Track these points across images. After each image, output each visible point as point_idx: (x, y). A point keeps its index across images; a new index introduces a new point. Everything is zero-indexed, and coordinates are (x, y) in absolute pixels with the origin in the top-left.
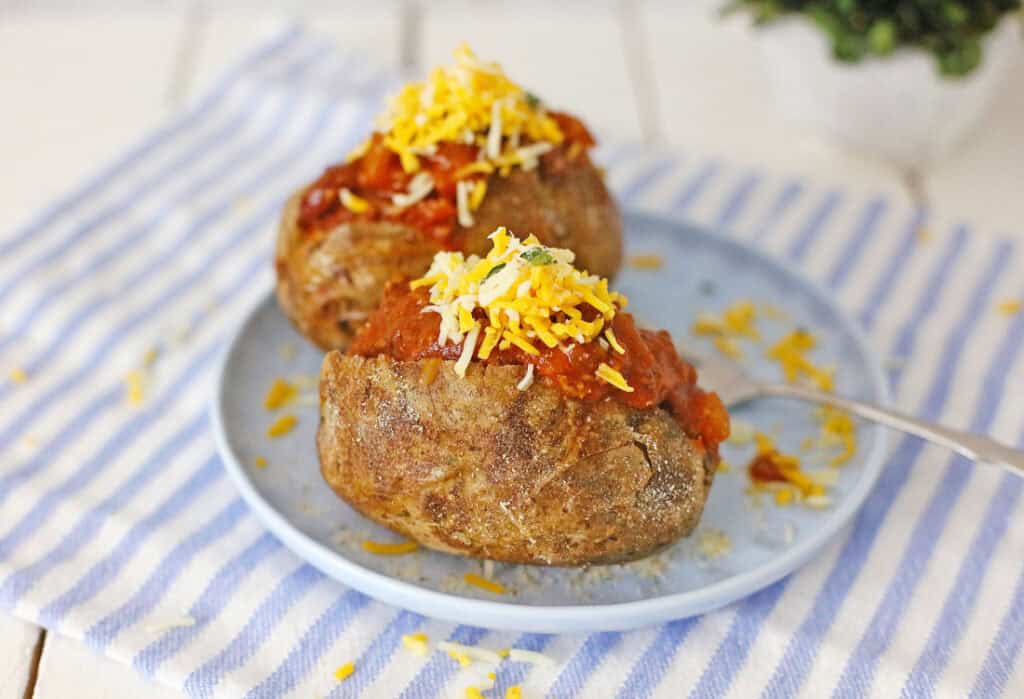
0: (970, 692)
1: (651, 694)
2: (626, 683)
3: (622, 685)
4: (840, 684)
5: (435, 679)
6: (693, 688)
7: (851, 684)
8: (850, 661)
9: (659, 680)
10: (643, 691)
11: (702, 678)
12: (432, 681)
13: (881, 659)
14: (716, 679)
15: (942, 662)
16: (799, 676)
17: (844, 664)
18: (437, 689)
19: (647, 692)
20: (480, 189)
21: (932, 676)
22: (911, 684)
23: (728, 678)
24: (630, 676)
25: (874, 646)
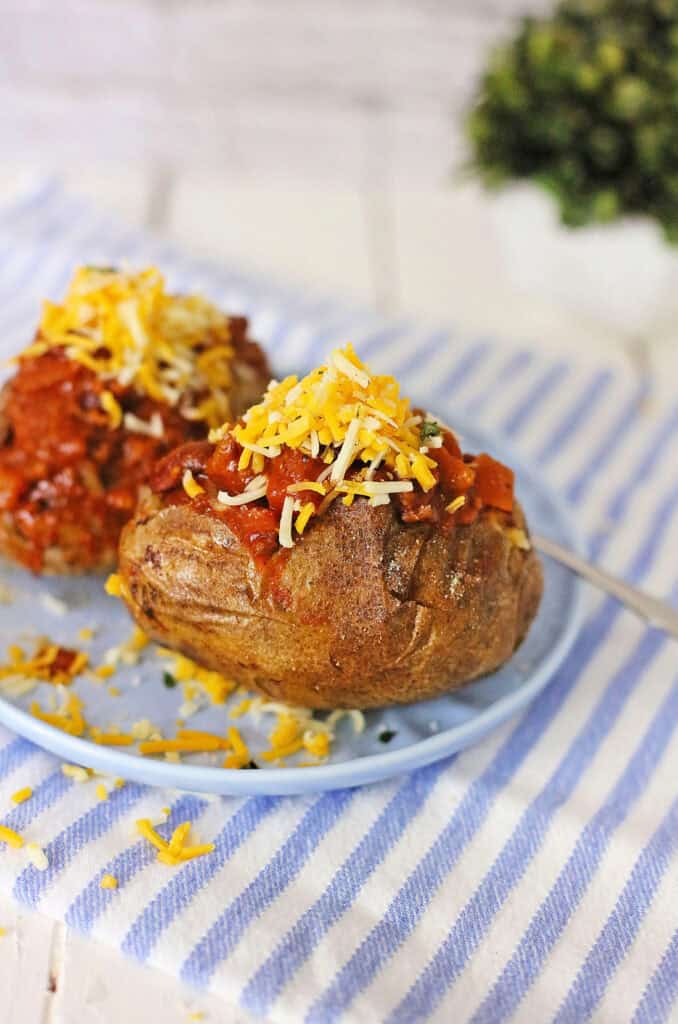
0: (644, 846)
1: (323, 838)
2: (298, 827)
3: (295, 829)
4: (514, 835)
5: (110, 813)
6: (367, 832)
7: (526, 834)
8: (527, 812)
9: (332, 825)
10: (316, 836)
11: (376, 824)
12: (107, 816)
13: (559, 811)
14: (391, 825)
15: (620, 817)
16: (473, 826)
17: (521, 814)
18: (111, 823)
19: (320, 837)
20: (308, 511)
21: (608, 830)
22: (586, 836)
23: (403, 824)
24: (304, 820)
25: (553, 798)
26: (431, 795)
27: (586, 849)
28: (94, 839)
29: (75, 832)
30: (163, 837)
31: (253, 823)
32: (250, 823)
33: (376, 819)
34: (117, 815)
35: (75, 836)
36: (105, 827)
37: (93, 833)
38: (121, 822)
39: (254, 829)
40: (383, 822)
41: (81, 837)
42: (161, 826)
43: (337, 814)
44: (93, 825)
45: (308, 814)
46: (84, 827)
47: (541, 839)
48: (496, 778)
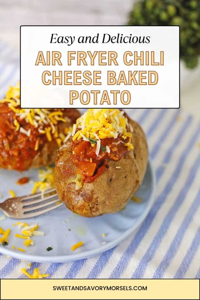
3: (69, 270)
4: (136, 271)
5: (13, 265)
7: (139, 271)
9: (81, 268)
10: (76, 272)
12: (12, 265)
14: (98, 268)
15: (168, 265)
16: (124, 268)
18: (13, 268)
22: (157, 272)
23: (102, 268)
25: (148, 258)
26: (111, 258)
27: (157, 276)
28: (8, 274)
29: (2, 272)
30: (29, 273)
31: (57, 268)
32: (56, 268)
33: (94, 266)
34: (15, 265)
35: (2, 274)
36: (12, 270)
37: (8, 272)
38: (16, 268)
39: (57, 270)
40: (96, 267)
41: (4, 274)
42: (29, 269)
43: (82, 265)
44: (8, 269)
45: (73, 264)
46: (5, 270)
47: (144, 273)
48: (131, 251)
